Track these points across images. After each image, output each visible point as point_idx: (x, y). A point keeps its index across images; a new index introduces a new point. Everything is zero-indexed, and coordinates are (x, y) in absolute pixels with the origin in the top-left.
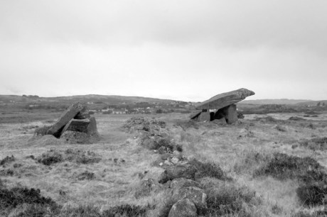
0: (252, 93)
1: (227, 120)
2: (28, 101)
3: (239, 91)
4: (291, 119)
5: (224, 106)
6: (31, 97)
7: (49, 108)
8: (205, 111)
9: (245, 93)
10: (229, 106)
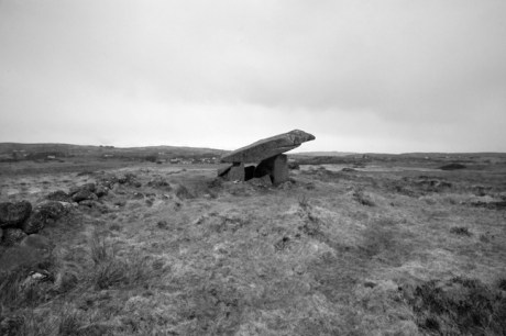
0: (311, 138)
1: (272, 179)
2: (105, 151)
3: (292, 133)
4: (344, 170)
5: (267, 157)
6: (107, 147)
7: (122, 157)
8: (237, 164)
9: (300, 137)
10: (275, 157)
